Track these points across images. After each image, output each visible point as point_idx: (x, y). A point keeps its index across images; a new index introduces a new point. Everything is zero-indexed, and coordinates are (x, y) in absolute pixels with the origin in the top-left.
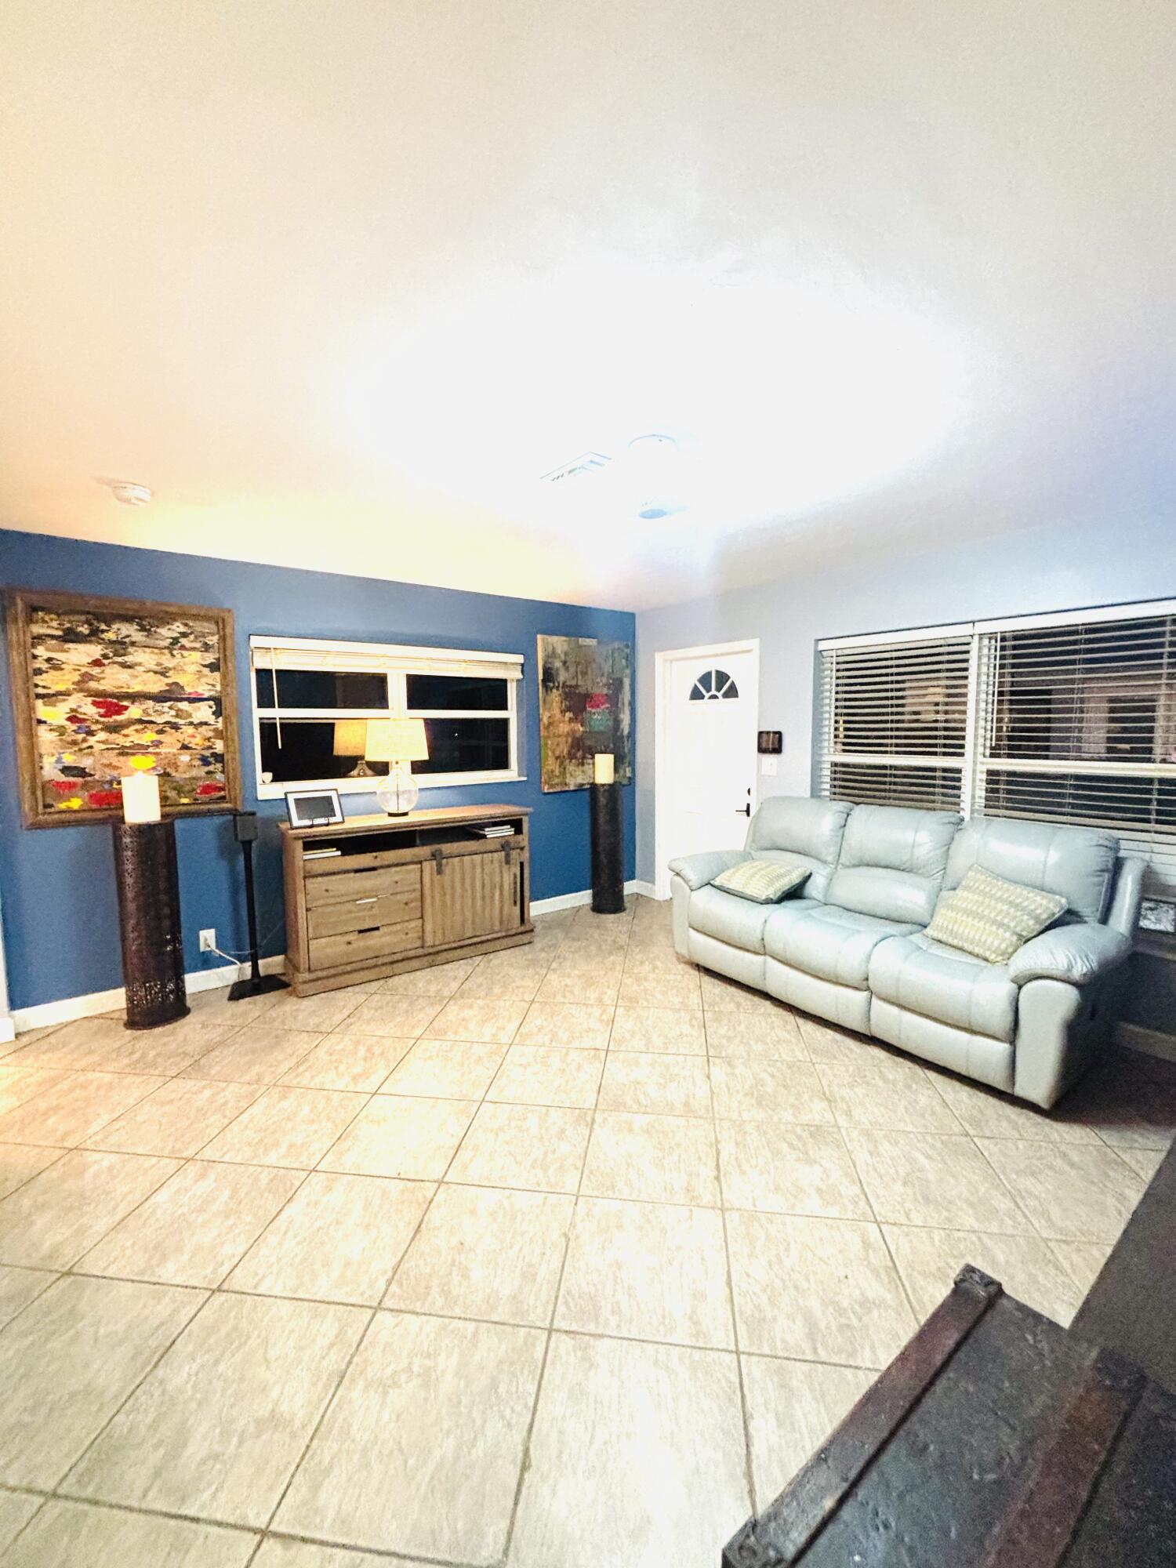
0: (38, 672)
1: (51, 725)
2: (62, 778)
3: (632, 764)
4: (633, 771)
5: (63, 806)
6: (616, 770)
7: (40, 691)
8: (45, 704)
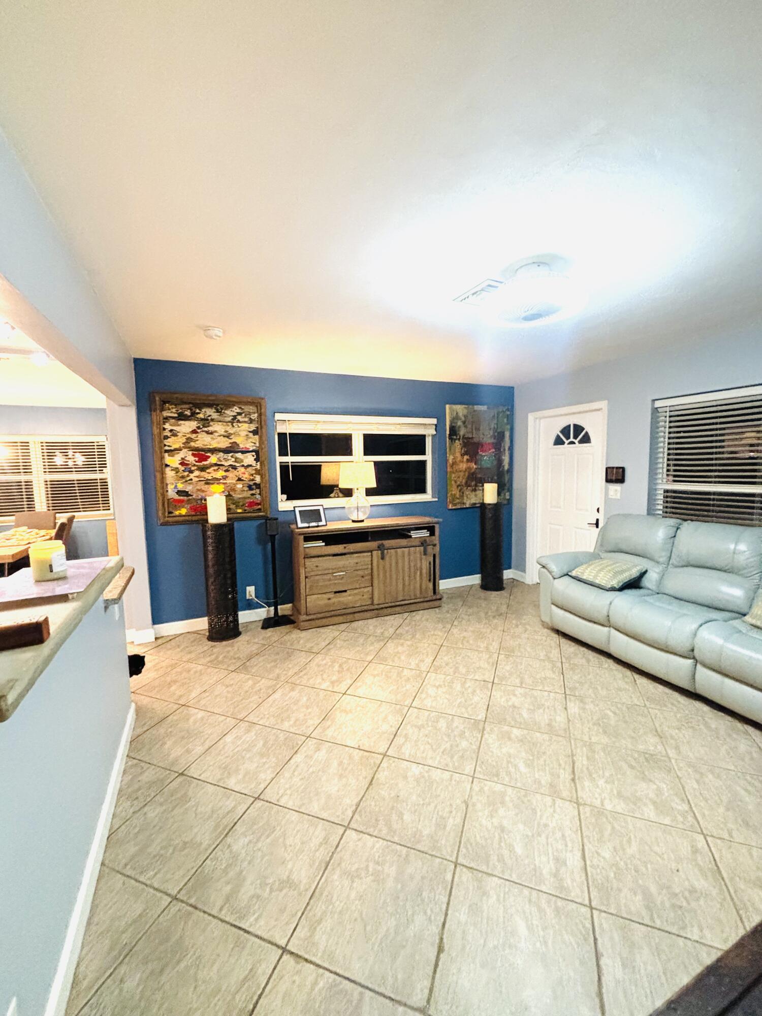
0: (166, 437)
1: (172, 467)
2: (177, 497)
3: (510, 490)
4: (511, 495)
5: (177, 513)
6: (499, 494)
7: (167, 448)
8: (169, 456)
